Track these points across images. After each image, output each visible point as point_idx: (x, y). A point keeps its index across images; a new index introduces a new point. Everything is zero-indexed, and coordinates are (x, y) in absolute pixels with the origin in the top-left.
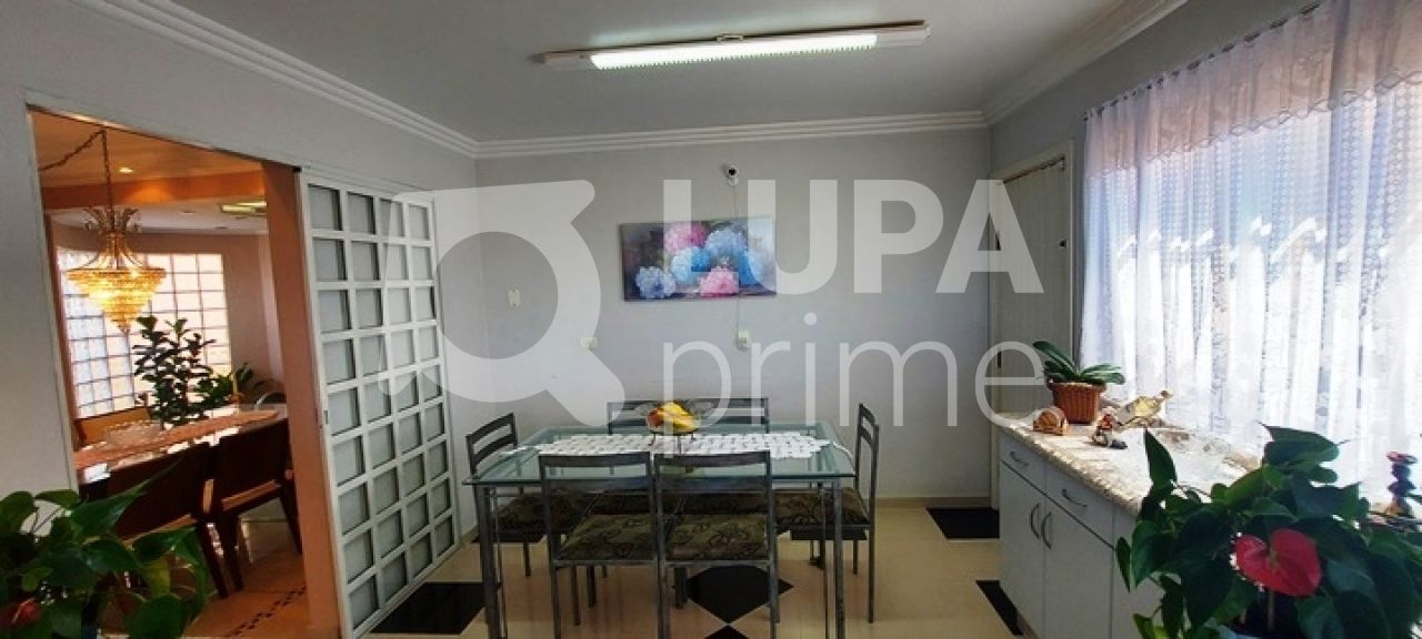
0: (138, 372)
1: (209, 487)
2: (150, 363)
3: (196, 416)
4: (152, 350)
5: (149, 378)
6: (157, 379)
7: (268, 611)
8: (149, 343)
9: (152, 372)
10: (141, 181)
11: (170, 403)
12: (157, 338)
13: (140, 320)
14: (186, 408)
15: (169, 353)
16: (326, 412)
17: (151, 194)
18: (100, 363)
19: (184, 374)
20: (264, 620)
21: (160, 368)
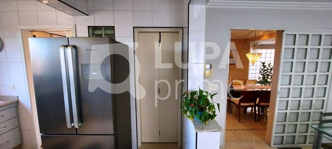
0: (260, 73)
1: (258, 99)
2: (262, 72)
3: (268, 84)
4: (263, 69)
5: (262, 75)
6: (263, 75)
7: (261, 129)
8: (263, 68)
9: (262, 73)
10: (264, 35)
11: (264, 80)
12: (265, 67)
13: (262, 63)
14: (267, 82)
15: (266, 70)
16: (279, 92)
17: (265, 37)
18: (255, 70)
19: (268, 75)
20: (259, 130)
21: (264, 73)
